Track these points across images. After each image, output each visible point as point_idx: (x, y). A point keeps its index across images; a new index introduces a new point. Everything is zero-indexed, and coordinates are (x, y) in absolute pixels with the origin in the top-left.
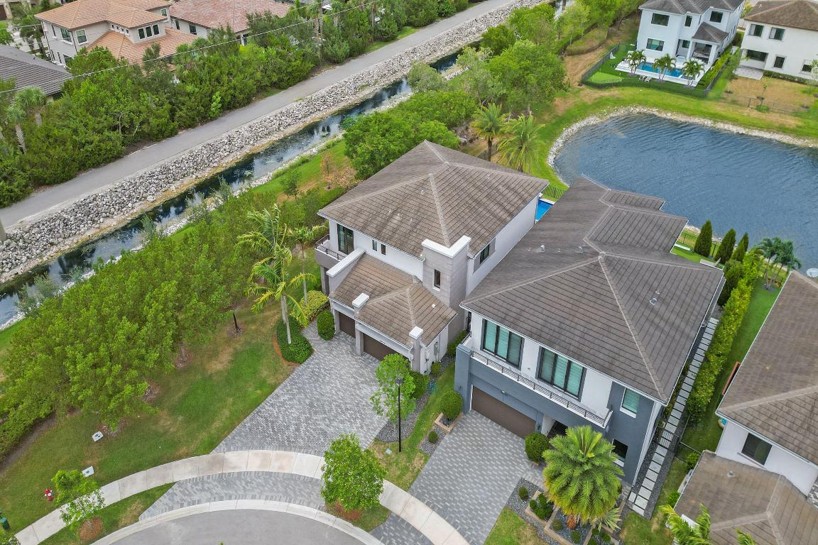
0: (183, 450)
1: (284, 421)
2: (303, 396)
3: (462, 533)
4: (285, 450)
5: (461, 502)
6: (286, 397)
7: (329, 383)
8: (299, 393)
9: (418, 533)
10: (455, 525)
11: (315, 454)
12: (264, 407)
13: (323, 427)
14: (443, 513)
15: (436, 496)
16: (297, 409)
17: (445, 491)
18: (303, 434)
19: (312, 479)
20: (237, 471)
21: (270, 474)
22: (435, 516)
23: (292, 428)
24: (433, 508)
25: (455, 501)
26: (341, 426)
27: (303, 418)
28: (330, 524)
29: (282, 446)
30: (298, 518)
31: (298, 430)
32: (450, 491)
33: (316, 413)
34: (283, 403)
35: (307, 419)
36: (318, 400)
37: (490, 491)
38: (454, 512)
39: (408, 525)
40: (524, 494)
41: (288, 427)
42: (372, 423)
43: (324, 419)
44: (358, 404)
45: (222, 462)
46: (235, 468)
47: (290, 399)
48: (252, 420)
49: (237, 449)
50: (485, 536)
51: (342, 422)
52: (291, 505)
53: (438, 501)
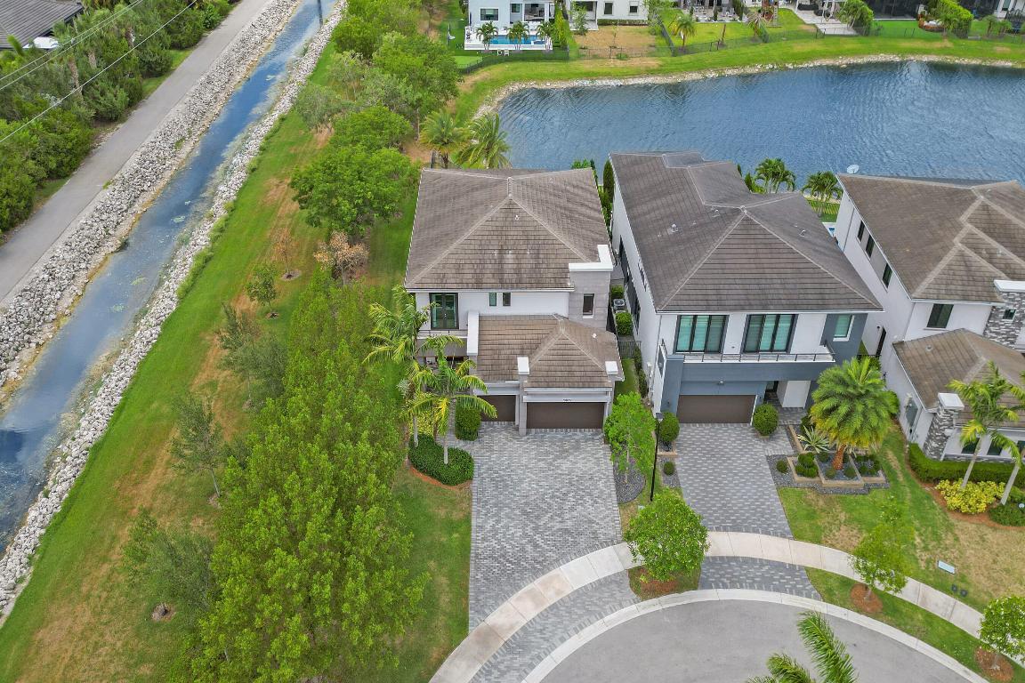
0: (435, 653)
1: (513, 547)
2: (508, 510)
3: (768, 533)
4: (543, 574)
5: (741, 508)
6: (491, 522)
7: (521, 481)
8: (501, 509)
9: (735, 559)
10: (755, 531)
11: (577, 557)
12: (478, 548)
13: (558, 526)
14: (736, 528)
15: (717, 518)
16: (515, 527)
17: (720, 508)
18: (546, 547)
19: (599, 580)
20: (517, 628)
21: (554, 606)
22: (732, 534)
23: (529, 548)
24: (725, 529)
25: (736, 512)
26: (575, 513)
27: (529, 531)
28: (658, 608)
29: (536, 573)
30: (625, 625)
31: (536, 546)
32: (724, 505)
33: (538, 517)
34: (494, 531)
35: (536, 529)
36: (527, 504)
37: (754, 483)
38: (744, 521)
39: (722, 558)
40: (780, 467)
41: (523, 550)
42: (602, 492)
43: (551, 517)
44: (570, 483)
45: (492, 632)
46: (512, 627)
47: (498, 522)
48: (478, 569)
49: (493, 608)
50: (785, 522)
51: (572, 509)
52: (607, 618)
53: (723, 521)
